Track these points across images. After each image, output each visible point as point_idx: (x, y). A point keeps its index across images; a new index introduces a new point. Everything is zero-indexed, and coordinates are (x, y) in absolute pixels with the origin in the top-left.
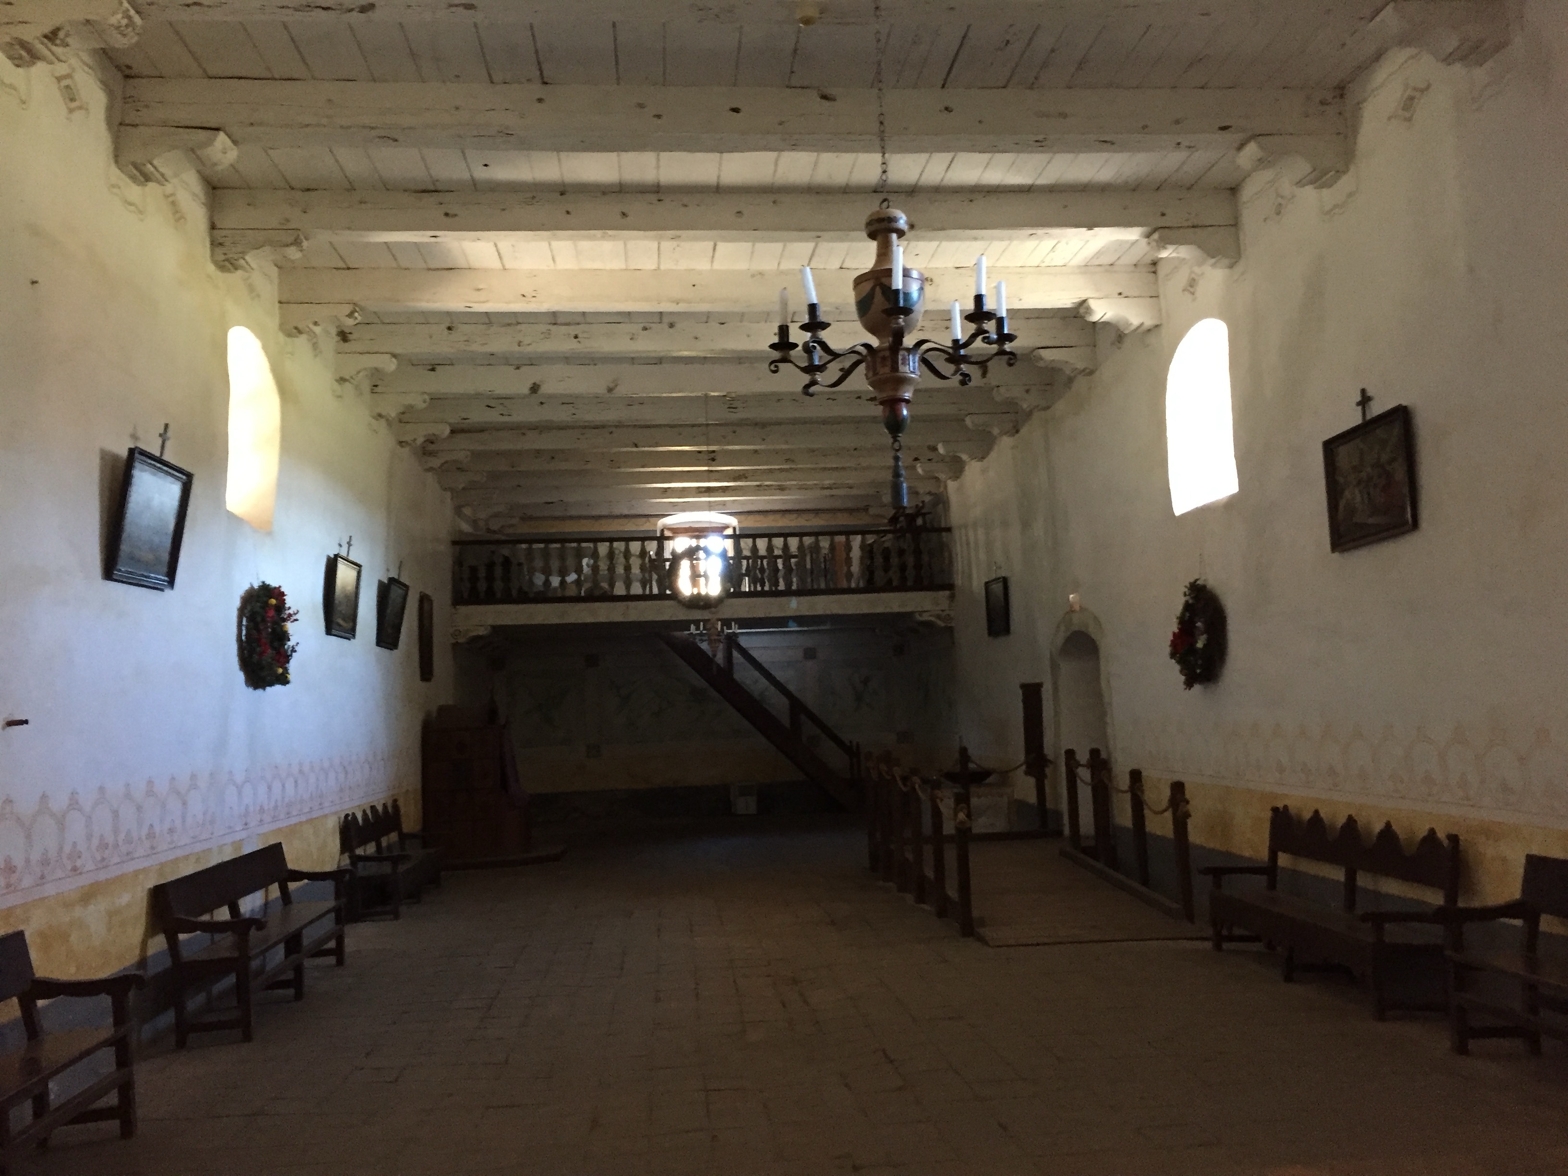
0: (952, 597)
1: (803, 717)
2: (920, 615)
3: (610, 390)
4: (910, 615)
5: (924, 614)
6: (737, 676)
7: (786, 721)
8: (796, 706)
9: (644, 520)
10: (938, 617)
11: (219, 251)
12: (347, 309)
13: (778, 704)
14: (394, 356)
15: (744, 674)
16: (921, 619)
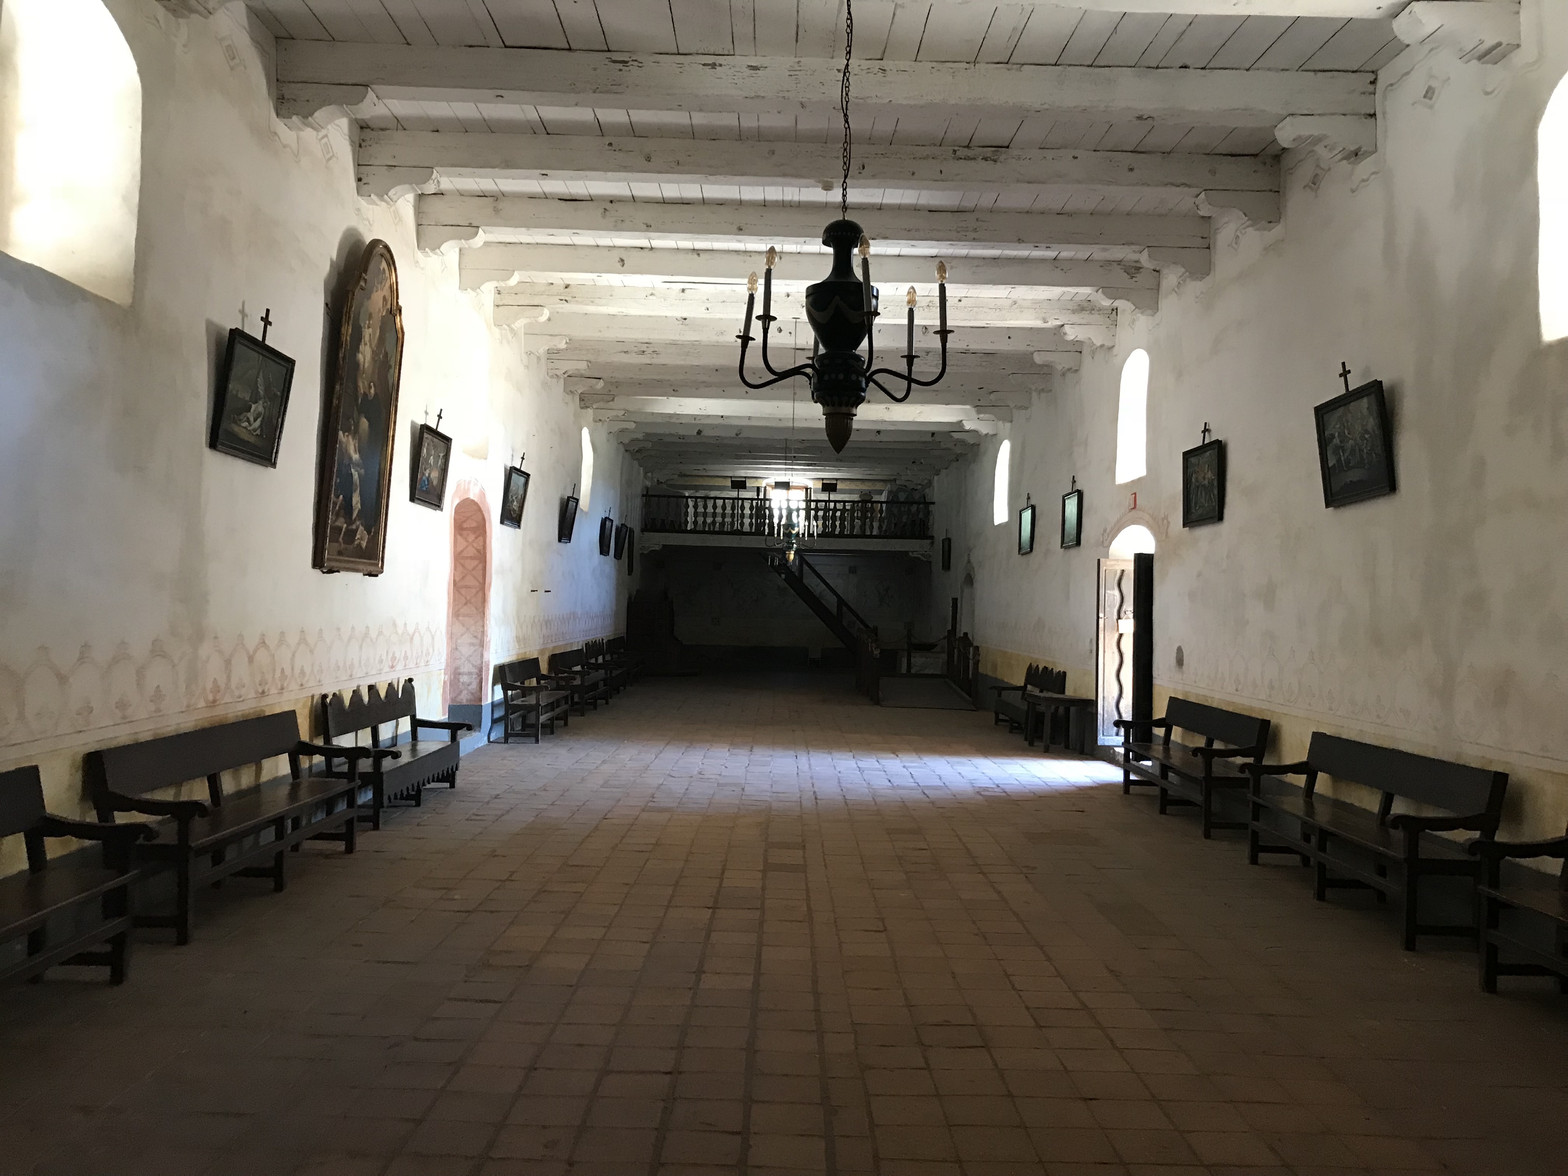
0: (932, 543)
1: (844, 608)
2: (912, 553)
3: (737, 435)
4: (907, 553)
5: (915, 553)
6: (805, 581)
7: (834, 610)
8: (841, 602)
9: (755, 480)
10: (922, 555)
11: (582, 403)
12: (623, 412)
13: (831, 602)
14: (635, 422)
15: (810, 581)
16: (913, 556)
